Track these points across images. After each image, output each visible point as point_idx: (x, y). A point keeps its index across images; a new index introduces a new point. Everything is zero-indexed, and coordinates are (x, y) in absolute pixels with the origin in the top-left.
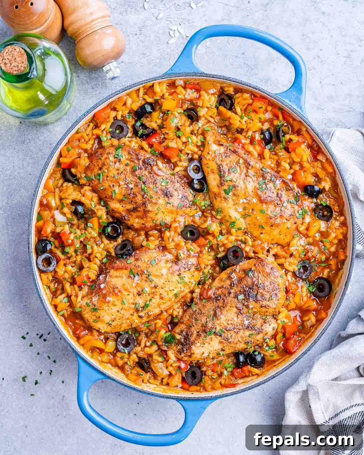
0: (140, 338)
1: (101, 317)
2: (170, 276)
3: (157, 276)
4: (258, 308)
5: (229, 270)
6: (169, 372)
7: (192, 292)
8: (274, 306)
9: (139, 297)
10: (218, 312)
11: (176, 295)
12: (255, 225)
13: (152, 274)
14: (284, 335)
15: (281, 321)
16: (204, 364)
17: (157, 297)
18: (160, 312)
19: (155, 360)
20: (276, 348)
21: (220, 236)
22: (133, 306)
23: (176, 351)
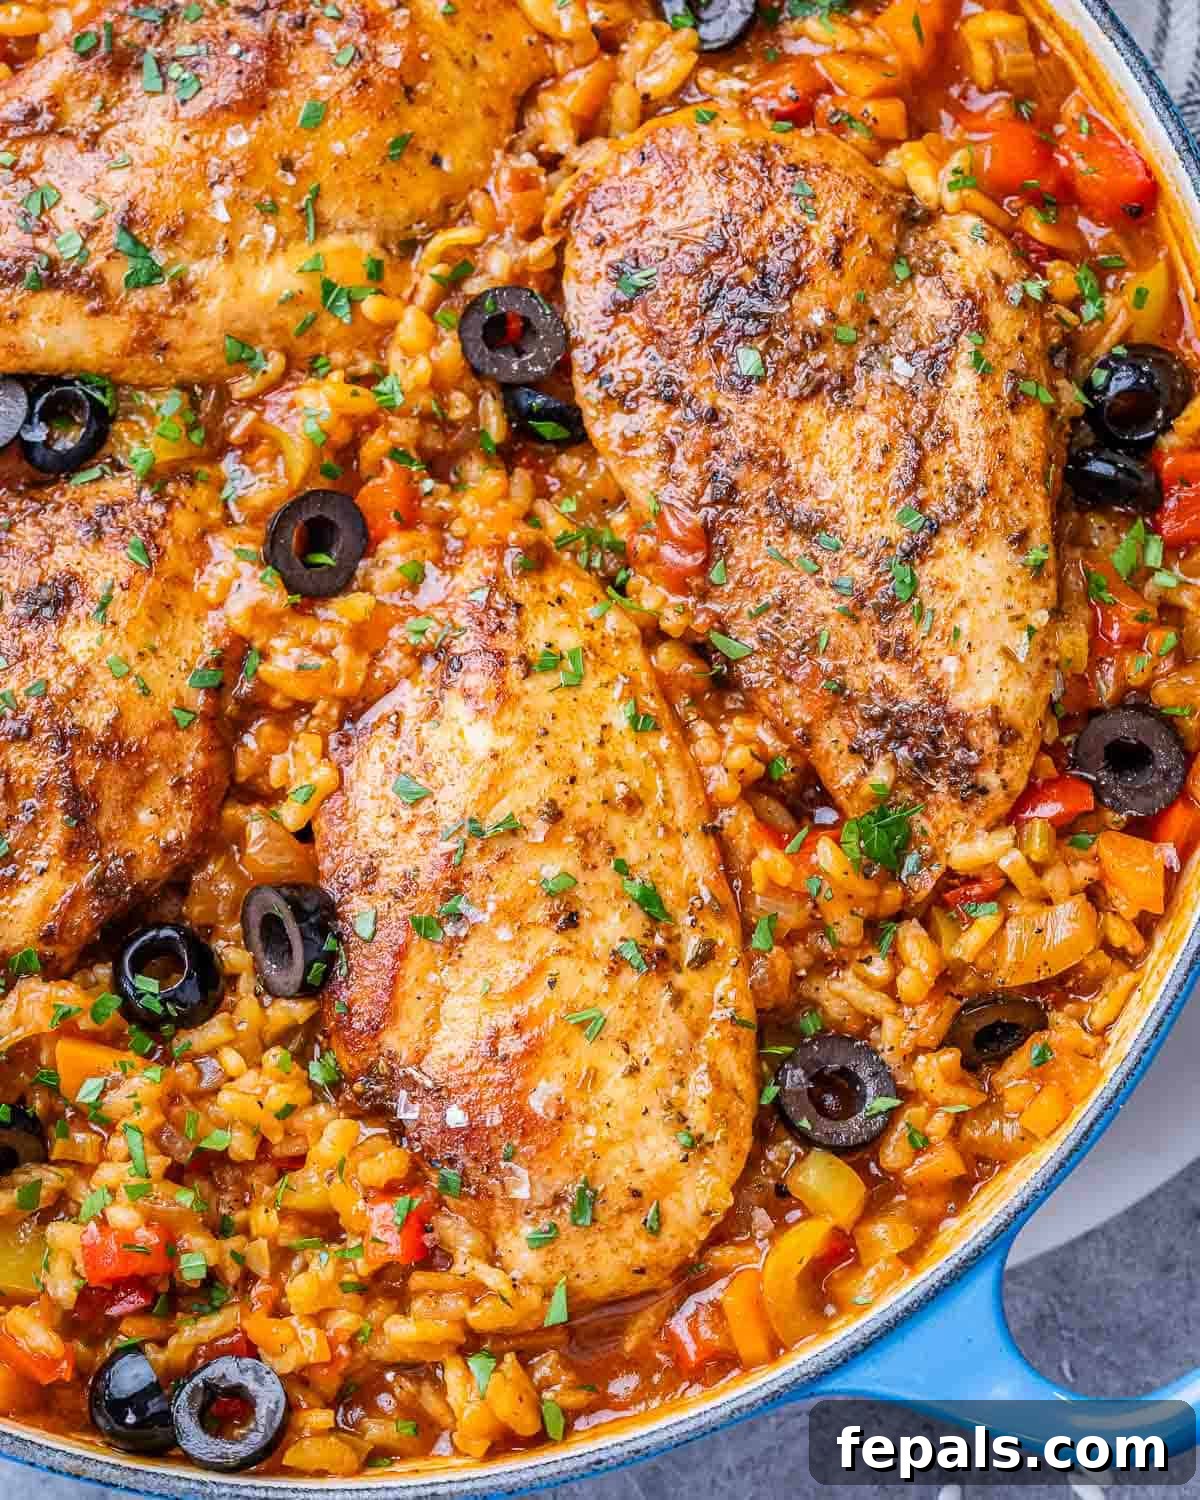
0: (835, 1009)
1: (637, 1184)
2: (517, 718)
3: (493, 790)
4: (834, 286)
5: (587, 393)
6: (1073, 894)
7: (652, 636)
8: (853, 198)
9: (584, 924)
10: (804, 506)
11: (642, 723)
12: (378, 179)
13: (472, 812)
14: (1037, 200)
15: (951, 186)
16: (1081, 682)
17: (617, 825)
18: (712, 841)
19: (983, 951)
20: (1100, 271)
21: (380, 387)
22: (629, 979)
23: (962, 815)
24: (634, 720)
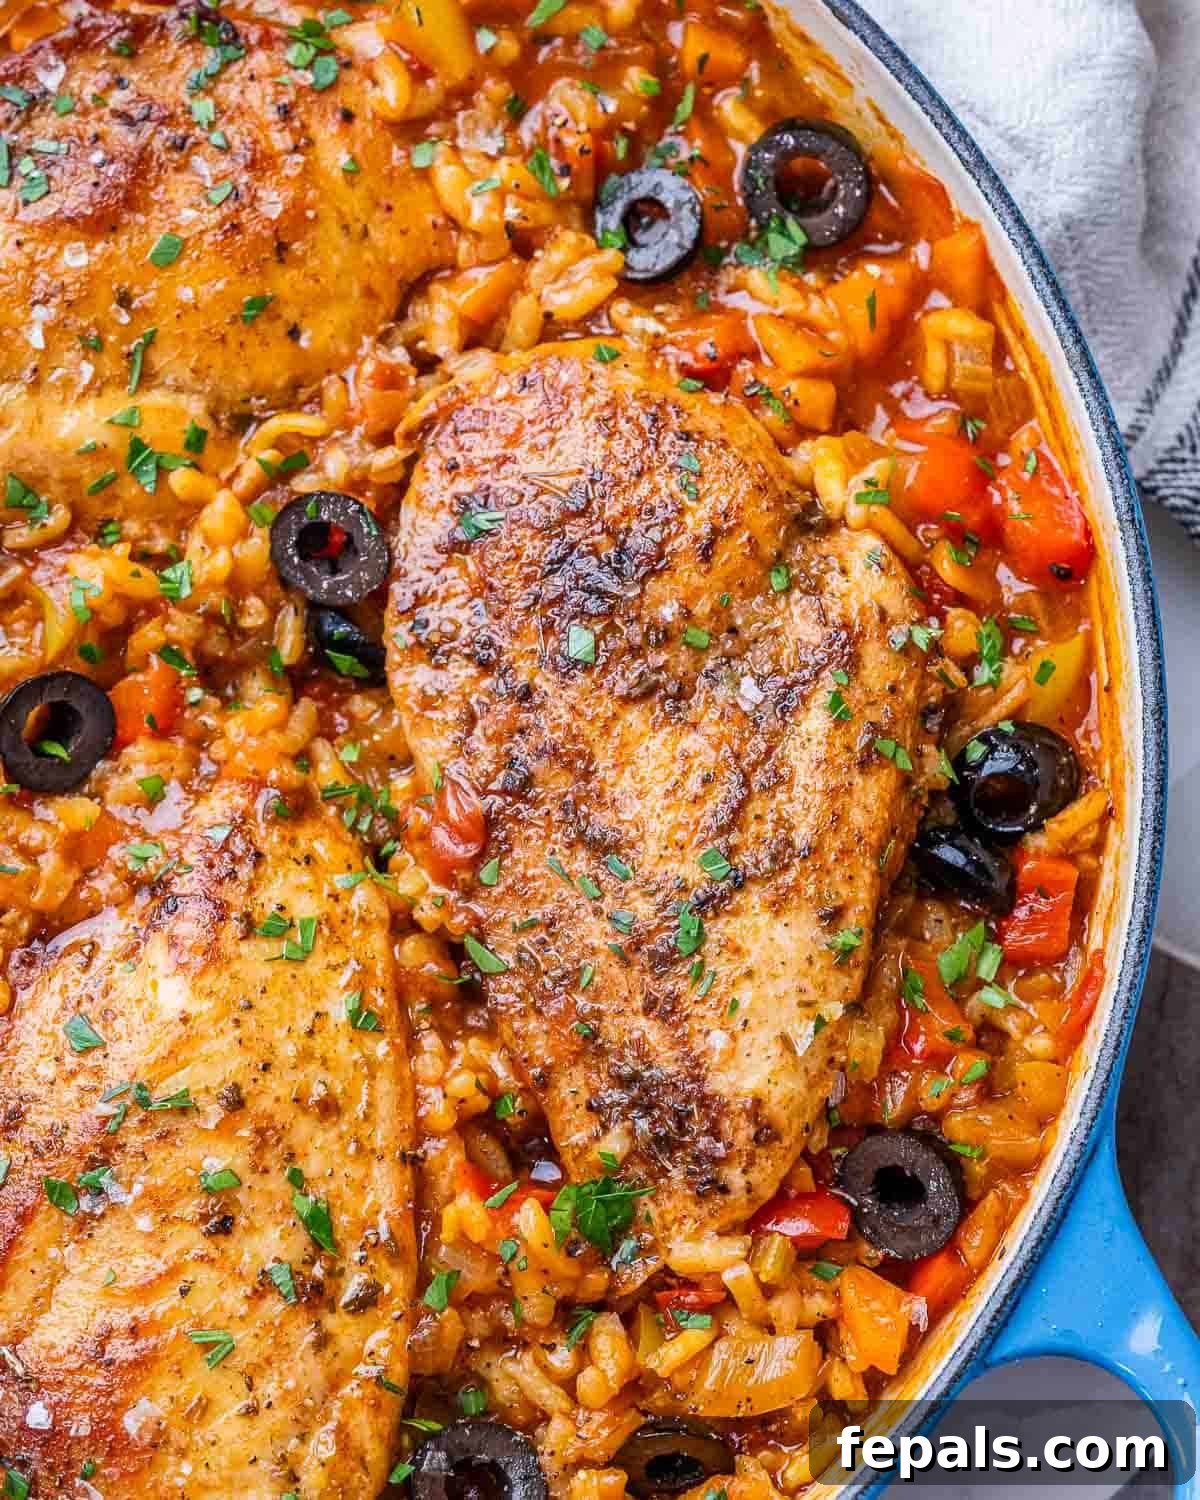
0: (504, 1392)
2: (220, 982)
3: (172, 1059)
4: (697, 580)
5: (398, 635)
6: (800, 1327)
7: (402, 923)
8: (744, 485)
9: (238, 1232)
10: (602, 821)
11: (363, 1021)
12: (223, 339)
13: (142, 1078)
14: (957, 535)
15: (859, 499)
16: (867, 1091)
17: (304, 1130)
18: (408, 1173)
19: (682, 1368)
20: (1009, 631)
21: (168, 573)
22: (273, 1307)
23: (695, 1210)
24: (354, 1016)
